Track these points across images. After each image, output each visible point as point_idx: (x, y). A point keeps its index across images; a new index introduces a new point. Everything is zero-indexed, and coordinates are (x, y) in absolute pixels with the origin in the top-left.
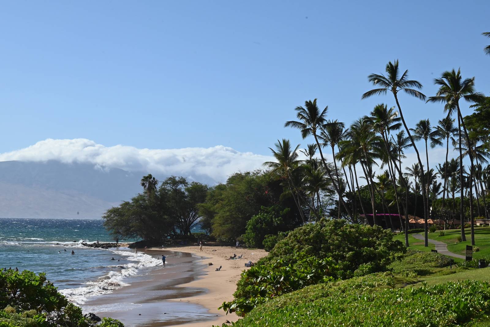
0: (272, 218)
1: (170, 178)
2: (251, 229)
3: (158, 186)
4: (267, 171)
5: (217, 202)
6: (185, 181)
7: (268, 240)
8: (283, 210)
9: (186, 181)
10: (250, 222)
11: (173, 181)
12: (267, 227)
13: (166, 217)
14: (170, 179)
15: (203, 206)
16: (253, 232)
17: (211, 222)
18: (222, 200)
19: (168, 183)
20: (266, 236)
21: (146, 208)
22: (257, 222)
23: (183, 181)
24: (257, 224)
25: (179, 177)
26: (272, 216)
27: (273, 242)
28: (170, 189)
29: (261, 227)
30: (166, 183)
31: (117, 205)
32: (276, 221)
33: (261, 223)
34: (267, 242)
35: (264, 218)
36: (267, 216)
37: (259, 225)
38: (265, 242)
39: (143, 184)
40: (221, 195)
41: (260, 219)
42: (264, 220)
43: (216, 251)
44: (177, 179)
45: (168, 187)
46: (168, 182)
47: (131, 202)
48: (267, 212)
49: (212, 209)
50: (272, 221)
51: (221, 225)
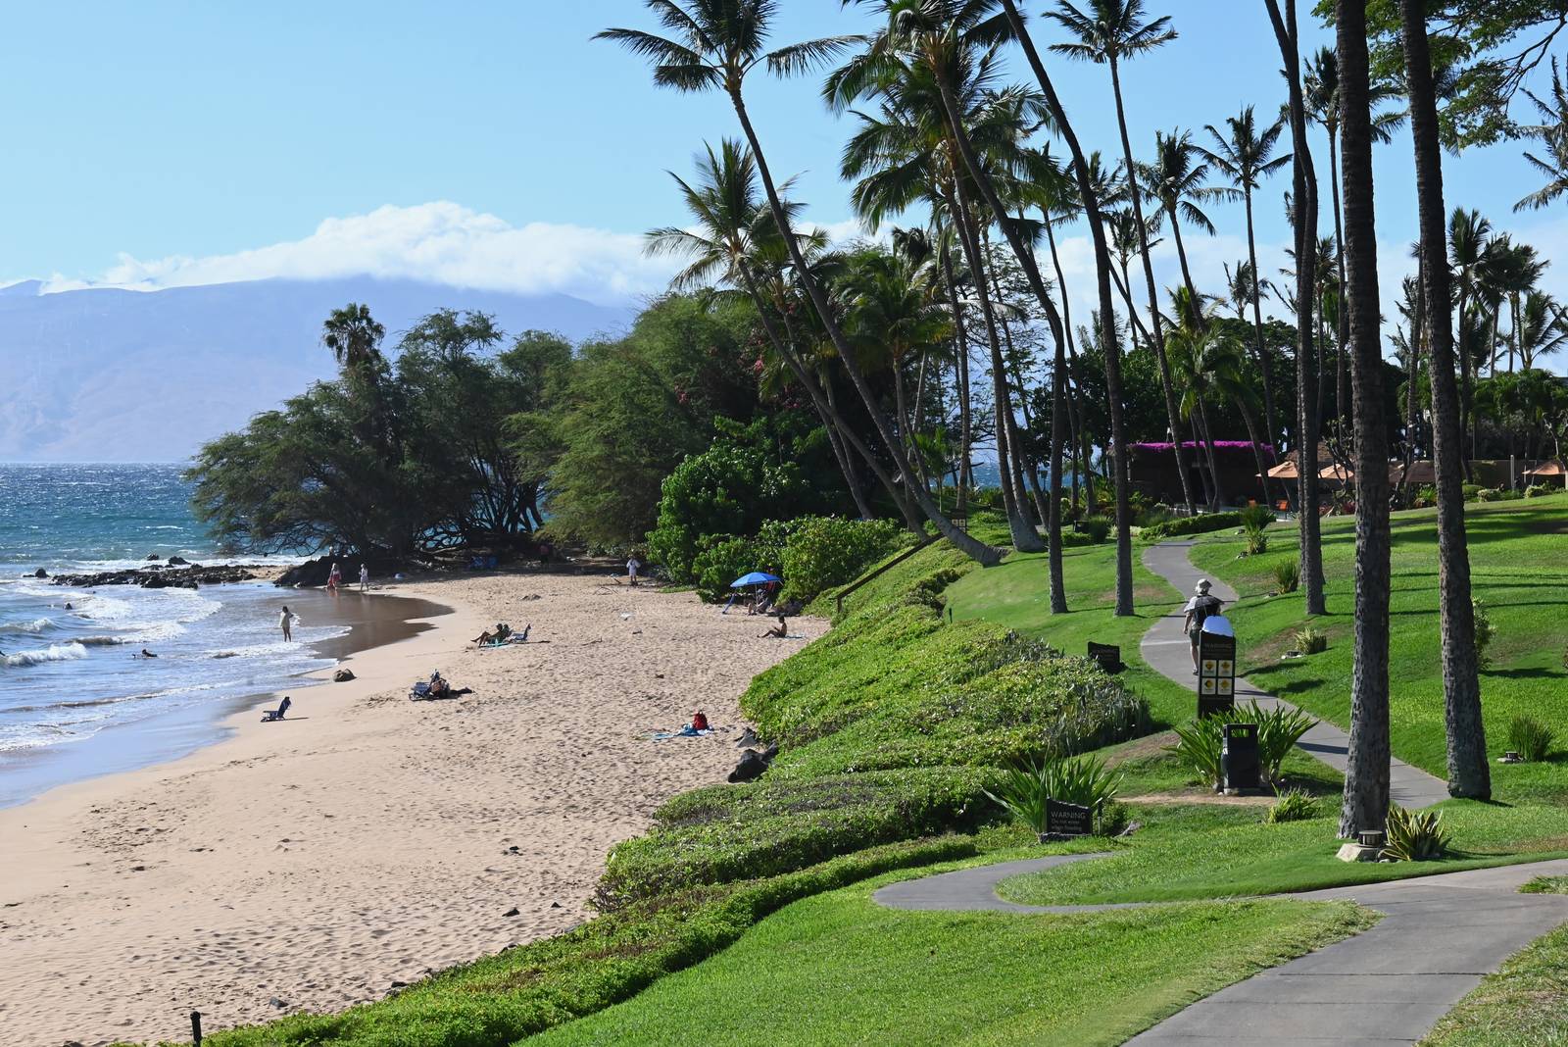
0: (758, 465)
1: (431, 317)
2: (670, 509)
3: (386, 347)
5: (575, 405)
6: (490, 326)
7: (714, 555)
8: (804, 435)
9: (494, 326)
10: (670, 482)
11: (445, 328)
12: (733, 501)
14: (435, 320)
16: (679, 522)
18: (587, 396)
19: (426, 338)
20: (702, 541)
22: (695, 482)
23: (483, 331)
24: (695, 490)
25: (466, 313)
26: (762, 458)
27: (732, 562)
28: (432, 356)
29: (709, 503)
30: (419, 336)
31: (239, 424)
32: (777, 478)
33: (709, 485)
34: (708, 563)
35: (722, 465)
36: (736, 457)
37: (701, 496)
38: (700, 563)
39: (332, 341)
40: (586, 379)
41: (708, 469)
42: (722, 475)
44: (461, 321)
45: (430, 349)
46: (428, 332)
47: (284, 410)
48: (741, 444)
49: (556, 434)
50: (759, 475)
51: (579, 495)
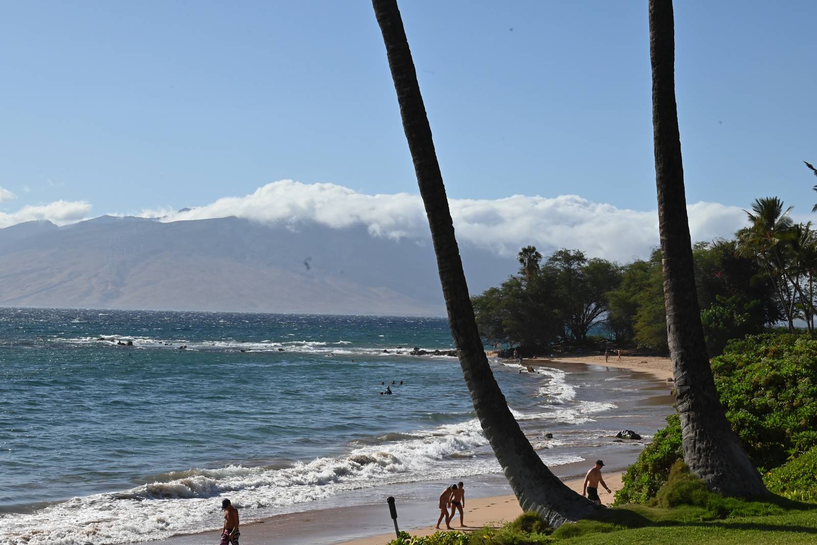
0: (731, 314)
1: (559, 252)
3: (542, 263)
4: (719, 242)
5: (641, 289)
6: (583, 256)
7: (733, 346)
8: (749, 303)
9: (585, 256)
11: (565, 257)
12: (725, 327)
13: (556, 311)
14: (561, 253)
15: (616, 296)
17: (633, 319)
18: (650, 285)
19: (557, 260)
20: (730, 341)
21: (524, 297)
22: (710, 319)
23: (580, 257)
24: (710, 323)
25: (574, 251)
26: (732, 311)
28: (559, 268)
29: (717, 327)
30: (554, 259)
32: (740, 319)
33: (717, 321)
35: (720, 313)
36: (723, 311)
37: (713, 325)
39: (522, 261)
40: (648, 279)
41: (715, 315)
42: (721, 317)
43: (646, 362)
44: (572, 254)
45: (558, 265)
46: (558, 258)
47: (500, 288)
48: (724, 305)
49: (632, 300)
50: (732, 318)
51: (649, 324)
